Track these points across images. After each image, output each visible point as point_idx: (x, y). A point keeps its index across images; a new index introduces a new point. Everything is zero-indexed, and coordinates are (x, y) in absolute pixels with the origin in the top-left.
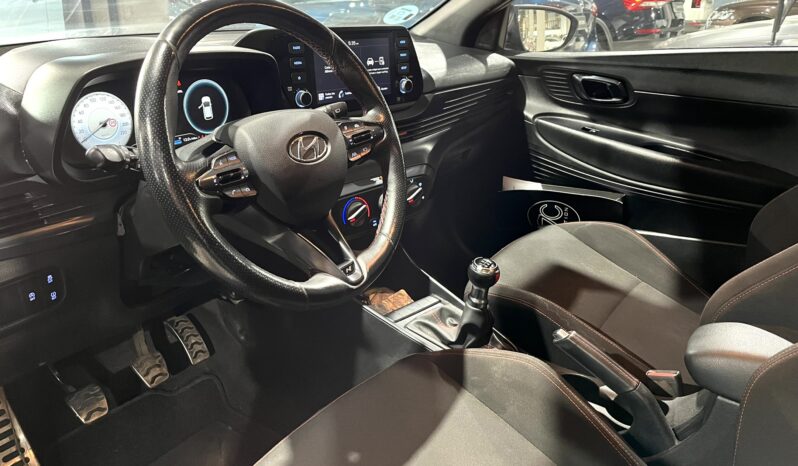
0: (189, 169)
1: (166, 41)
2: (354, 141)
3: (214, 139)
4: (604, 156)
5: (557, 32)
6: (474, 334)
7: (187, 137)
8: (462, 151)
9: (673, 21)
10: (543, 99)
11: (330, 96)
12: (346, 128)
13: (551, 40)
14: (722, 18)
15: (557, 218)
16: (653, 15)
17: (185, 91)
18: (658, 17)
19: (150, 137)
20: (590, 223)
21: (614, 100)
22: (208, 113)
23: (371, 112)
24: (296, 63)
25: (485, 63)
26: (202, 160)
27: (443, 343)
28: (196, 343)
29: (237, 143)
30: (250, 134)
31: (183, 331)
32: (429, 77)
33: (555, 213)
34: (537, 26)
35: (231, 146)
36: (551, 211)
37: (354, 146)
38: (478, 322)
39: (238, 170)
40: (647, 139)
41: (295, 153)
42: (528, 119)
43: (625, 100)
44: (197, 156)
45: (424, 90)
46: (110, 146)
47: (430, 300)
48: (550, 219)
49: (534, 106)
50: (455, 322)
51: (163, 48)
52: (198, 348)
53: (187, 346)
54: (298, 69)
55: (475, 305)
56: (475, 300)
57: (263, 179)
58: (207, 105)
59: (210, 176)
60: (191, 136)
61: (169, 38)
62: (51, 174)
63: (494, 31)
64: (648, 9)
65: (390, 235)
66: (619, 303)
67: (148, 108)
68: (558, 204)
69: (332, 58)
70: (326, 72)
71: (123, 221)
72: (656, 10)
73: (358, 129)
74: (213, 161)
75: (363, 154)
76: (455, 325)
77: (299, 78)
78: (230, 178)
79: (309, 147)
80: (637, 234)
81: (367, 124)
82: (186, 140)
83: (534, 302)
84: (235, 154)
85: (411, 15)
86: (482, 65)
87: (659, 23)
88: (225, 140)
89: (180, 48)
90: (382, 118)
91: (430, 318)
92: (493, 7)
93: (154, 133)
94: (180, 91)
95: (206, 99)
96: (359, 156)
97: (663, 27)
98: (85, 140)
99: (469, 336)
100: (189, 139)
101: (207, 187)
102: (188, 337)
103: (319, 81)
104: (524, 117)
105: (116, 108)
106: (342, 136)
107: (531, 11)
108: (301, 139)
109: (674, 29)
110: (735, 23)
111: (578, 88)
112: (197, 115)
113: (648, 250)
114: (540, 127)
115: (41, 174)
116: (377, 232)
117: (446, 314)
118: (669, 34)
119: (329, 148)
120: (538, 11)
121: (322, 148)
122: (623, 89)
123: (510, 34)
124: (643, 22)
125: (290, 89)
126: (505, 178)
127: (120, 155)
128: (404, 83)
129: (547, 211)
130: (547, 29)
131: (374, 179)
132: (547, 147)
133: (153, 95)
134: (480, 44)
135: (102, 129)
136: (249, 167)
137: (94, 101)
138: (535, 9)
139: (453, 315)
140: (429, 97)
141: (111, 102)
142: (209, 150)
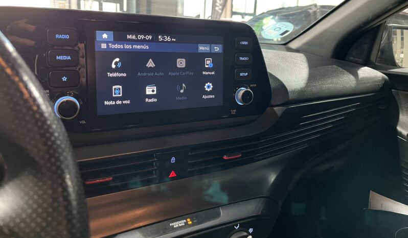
25: (355, 75)
32: (282, 87)
34: (404, 50)
42: (401, 134)
45: (273, 102)
63: (366, 47)
85: (287, 31)
86: (351, 77)
104: (397, 133)
107: (399, 31)
120: (405, 31)
123: (383, 51)
128: (242, 92)
134: (351, 58)
138: (402, 28)
140: (279, 110)
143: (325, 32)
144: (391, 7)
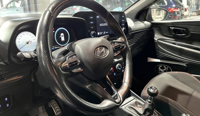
0: (58, 62)
1: (49, 10)
2: (115, 49)
3: (67, 49)
4: (181, 52)
5: (159, 16)
6: (149, 112)
7: (56, 47)
8: (138, 50)
9: (181, 15)
10: (160, 35)
11: (101, 33)
12: (112, 44)
13: (157, 19)
14: (193, 14)
15: (164, 70)
16: (176, 13)
17: (55, 32)
18: (178, 14)
19: (42, 49)
20: (177, 72)
21: (183, 35)
22: (63, 39)
23: (120, 38)
24: (91, 23)
26: (63, 58)
27: (138, 114)
28: (57, 108)
29: (76, 50)
30: (81, 47)
31: (53, 105)
33: (164, 68)
35: (74, 51)
36: (162, 68)
37: (115, 50)
38: (151, 108)
39: (77, 61)
40: (194, 46)
41: (97, 54)
42: (155, 40)
43: (187, 35)
44: (60, 56)
45: (129, 32)
46: (27, 52)
47: (131, 98)
48: (162, 70)
49: (157, 37)
50: (141, 106)
51: (48, 13)
52: (58, 110)
53: (54, 109)
54: (92, 25)
55: (149, 102)
56: (149, 100)
57: (85, 64)
58: (62, 36)
59: (66, 64)
60: (57, 47)
61: (50, 9)
62: (7, 61)
63: (145, 15)
64: (175, 12)
65: (128, 83)
66: (190, 98)
67: (41, 37)
68: (165, 66)
69: (107, 20)
70: (100, 25)
71: (33, 76)
72: (177, 12)
73: (116, 44)
74: (67, 58)
75: (118, 53)
76: (141, 107)
77: (92, 27)
78: (73, 65)
79: (102, 51)
80: (192, 76)
81: (119, 42)
82: (55, 48)
83: (168, 100)
84: (75, 55)
87: (178, 15)
88: (71, 49)
89: (55, 14)
90: (123, 40)
91: (133, 105)
92: (145, 8)
93: (43, 47)
94: (54, 32)
95: (62, 34)
96: (117, 54)
97: (179, 16)
98: (20, 49)
99: (147, 112)
100: (56, 48)
101: (65, 69)
102: (55, 107)
103: (98, 29)
105: (32, 37)
106: (111, 47)
108: (99, 49)
109: (182, 17)
110: (196, 16)
111: (171, 31)
112: (59, 39)
113: (196, 81)
114: (159, 43)
115: (4, 61)
116: (123, 81)
117: (137, 103)
118: (180, 18)
119: (108, 52)
120: (154, 9)
121: (106, 52)
122: (187, 31)
123: (149, 16)
124: (173, 15)
125: (89, 31)
126: (149, 58)
127: (31, 55)
129: (161, 68)
130: (156, 15)
131: (114, 60)
132: (162, 49)
133: (43, 32)
134: (140, 19)
135: (27, 45)
136: (81, 60)
137: (24, 35)
139: (140, 104)
140: (130, 34)
141: (30, 35)
142: (65, 53)
143: (133, 10)
144: (152, 3)
